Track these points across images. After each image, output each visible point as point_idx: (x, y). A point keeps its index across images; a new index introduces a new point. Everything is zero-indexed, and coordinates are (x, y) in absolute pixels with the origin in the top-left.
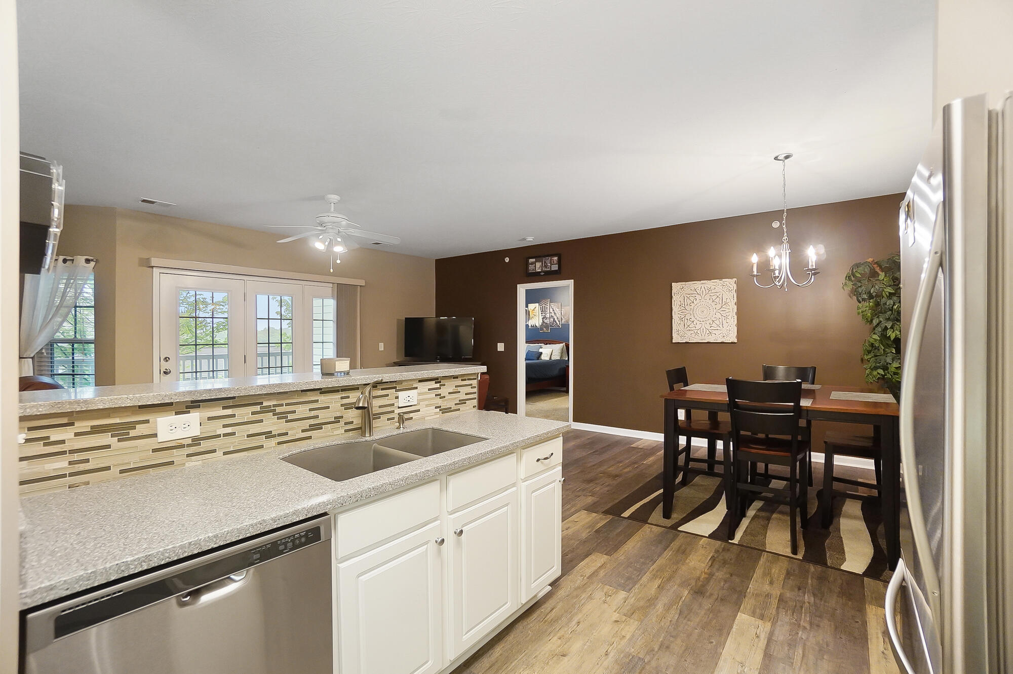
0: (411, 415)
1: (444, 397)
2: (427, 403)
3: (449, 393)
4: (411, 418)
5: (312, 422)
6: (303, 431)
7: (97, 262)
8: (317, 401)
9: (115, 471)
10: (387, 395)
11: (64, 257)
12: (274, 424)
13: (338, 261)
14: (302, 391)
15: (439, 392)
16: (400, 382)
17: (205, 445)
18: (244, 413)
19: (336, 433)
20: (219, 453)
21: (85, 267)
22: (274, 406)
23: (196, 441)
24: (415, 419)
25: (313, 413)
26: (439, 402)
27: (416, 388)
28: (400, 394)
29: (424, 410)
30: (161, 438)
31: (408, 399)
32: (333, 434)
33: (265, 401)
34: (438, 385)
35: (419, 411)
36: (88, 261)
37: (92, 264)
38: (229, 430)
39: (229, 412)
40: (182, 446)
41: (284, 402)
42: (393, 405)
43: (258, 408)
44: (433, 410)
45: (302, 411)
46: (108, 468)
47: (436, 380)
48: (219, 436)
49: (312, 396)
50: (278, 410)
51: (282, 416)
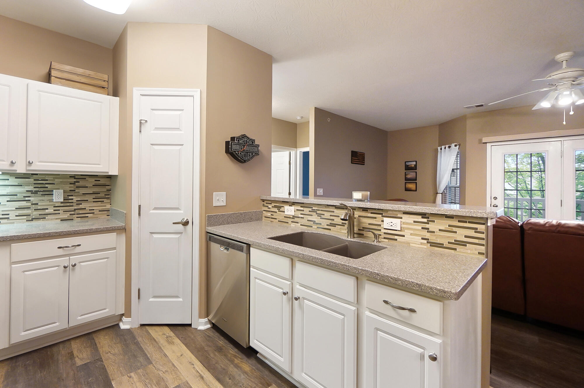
0: (396, 237)
1: (434, 232)
2: (412, 232)
3: (440, 230)
4: (396, 240)
5: (330, 221)
6: (327, 225)
7: (460, 145)
8: (333, 212)
9: (277, 220)
10: (375, 218)
11: (449, 145)
12: (316, 218)
13: (572, 113)
14: (328, 205)
15: (427, 226)
16: (387, 211)
17: (296, 220)
18: (307, 210)
19: (342, 231)
20: (299, 224)
21: (455, 149)
22: (317, 210)
23: (294, 217)
24: (399, 242)
25: (332, 218)
26: (428, 235)
27: (401, 218)
28: (385, 219)
29: (408, 238)
30: (286, 213)
31: (392, 224)
32: (340, 231)
33: (314, 207)
34: (425, 220)
35: (404, 236)
36: (456, 146)
37: (458, 146)
38: (302, 216)
39: (302, 209)
40: (290, 218)
41: (320, 209)
42: (380, 225)
43: (310, 209)
44: (418, 239)
45: (327, 215)
46: (276, 219)
47: (424, 215)
48: (299, 217)
49: (331, 209)
50: (318, 212)
51: (319, 215)
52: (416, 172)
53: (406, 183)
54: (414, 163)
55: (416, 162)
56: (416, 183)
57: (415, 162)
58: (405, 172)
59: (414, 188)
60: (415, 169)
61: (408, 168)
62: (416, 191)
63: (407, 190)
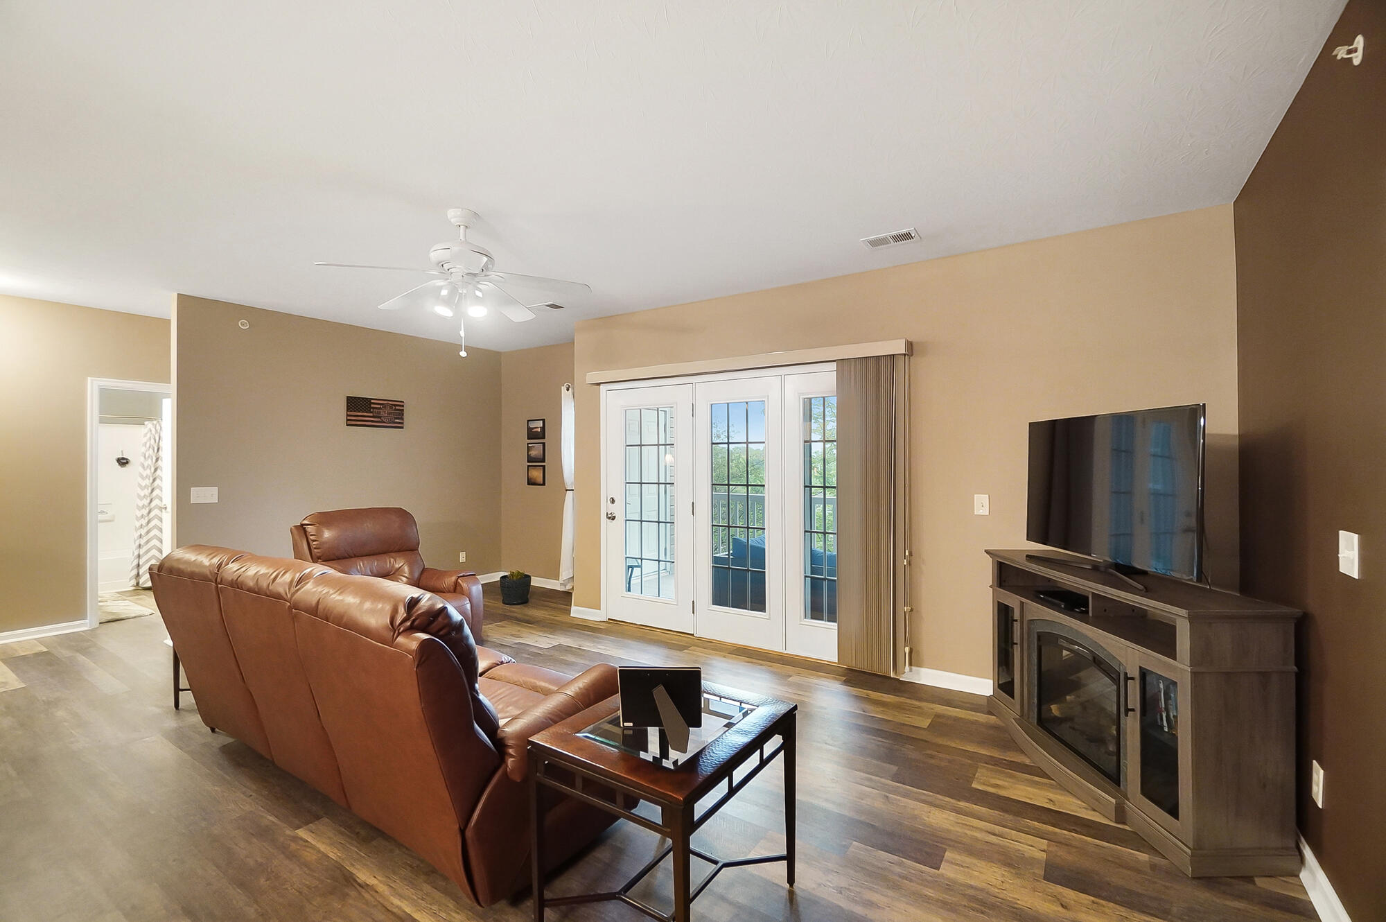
52: (544, 444)
53: (528, 466)
54: (540, 424)
55: (544, 420)
56: (544, 467)
57: (542, 421)
58: (528, 444)
59: (540, 480)
60: (541, 436)
61: (532, 435)
62: (544, 484)
63: (531, 482)
